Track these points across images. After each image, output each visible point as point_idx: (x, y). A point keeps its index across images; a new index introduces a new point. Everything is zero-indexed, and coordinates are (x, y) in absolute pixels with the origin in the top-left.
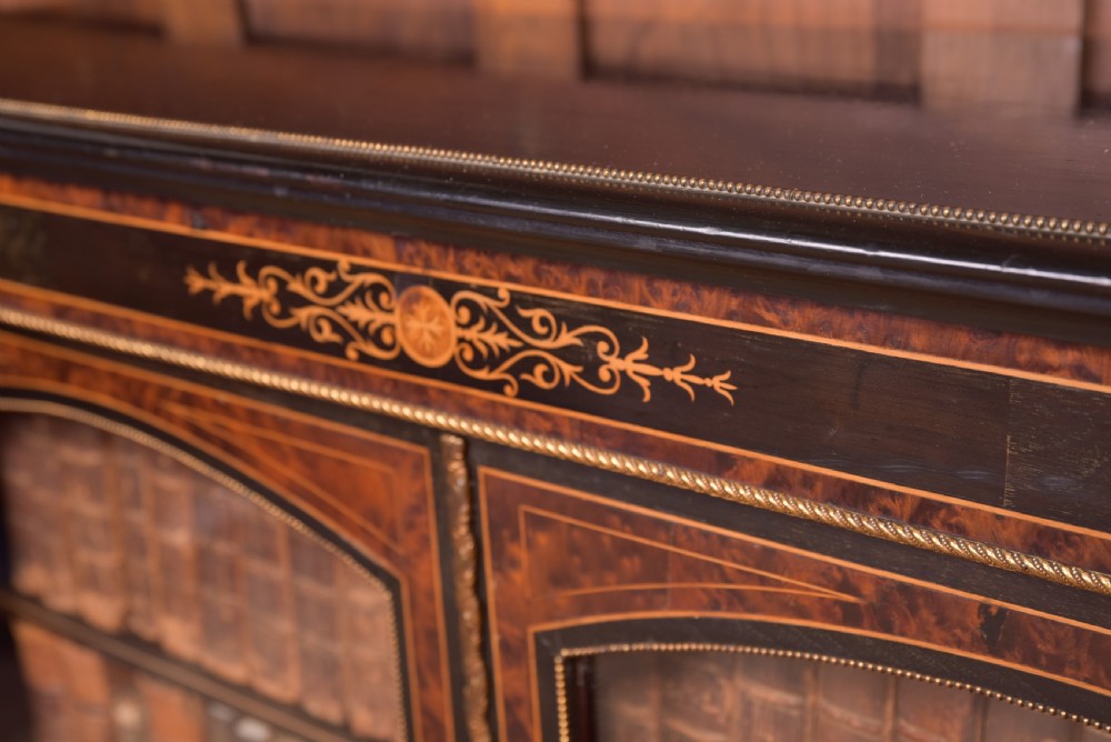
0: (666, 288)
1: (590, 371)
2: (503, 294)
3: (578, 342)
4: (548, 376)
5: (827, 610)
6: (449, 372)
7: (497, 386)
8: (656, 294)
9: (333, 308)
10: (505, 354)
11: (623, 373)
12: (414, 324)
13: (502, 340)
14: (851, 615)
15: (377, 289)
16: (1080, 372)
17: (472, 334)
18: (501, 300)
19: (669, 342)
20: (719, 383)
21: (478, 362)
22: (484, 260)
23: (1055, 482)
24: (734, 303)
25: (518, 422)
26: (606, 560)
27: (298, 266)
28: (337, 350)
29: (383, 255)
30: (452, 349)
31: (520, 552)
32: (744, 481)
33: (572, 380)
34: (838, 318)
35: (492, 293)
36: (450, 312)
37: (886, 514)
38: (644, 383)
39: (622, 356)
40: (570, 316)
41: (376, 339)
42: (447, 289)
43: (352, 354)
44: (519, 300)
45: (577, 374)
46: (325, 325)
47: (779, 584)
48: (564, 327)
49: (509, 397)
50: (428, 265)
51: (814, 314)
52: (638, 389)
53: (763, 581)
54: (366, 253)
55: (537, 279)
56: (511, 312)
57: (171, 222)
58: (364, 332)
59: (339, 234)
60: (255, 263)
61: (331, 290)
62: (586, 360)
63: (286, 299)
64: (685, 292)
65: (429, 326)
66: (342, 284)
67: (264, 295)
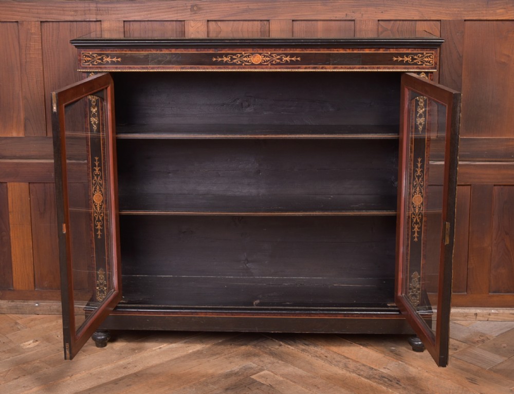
0: (292, 49)
1: (282, 61)
3: (280, 57)
4: (275, 62)
6: (260, 64)
7: (268, 65)
9: (241, 59)
10: (269, 60)
11: (286, 60)
12: (255, 59)
13: (269, 59)
15: (249, 56)
16: (337, 51)
17: (264, 59)
19: (292, 55)
20: (299, 59)
21: (265, 62)
22: (267, 49)
24: (301, 50)
25: (271, 69)
27: (235, 54)
28: (241, 65)
29: (250, 51)
30: (261, 61)
32: (302, 69)
33: (279, 62)
34: (313, 49)
35: (268, 53)
36: (261, 56)
37: (318, 69)
39: (286, 58)
40: (279, 54)
41: (248, 62)
42: (260, 54)
43: (243, 65)
44: (271, 54)
46: (239, 62)
48: (278, 56)
50: (258, 51)
51: (310, 50)
52: (288, 61)
54: (247, 51)
55: (275, 51)
56: (270, 55)
57: (211, 51)
58: (246, 61)
59: (243, 49)
60: (226, 55)
61: (241, 57)
62: (281, 59)
63: (232, 59)
64: (295, 49)
65: (257, 59)
66: (243, 56)
67: (228, 59)
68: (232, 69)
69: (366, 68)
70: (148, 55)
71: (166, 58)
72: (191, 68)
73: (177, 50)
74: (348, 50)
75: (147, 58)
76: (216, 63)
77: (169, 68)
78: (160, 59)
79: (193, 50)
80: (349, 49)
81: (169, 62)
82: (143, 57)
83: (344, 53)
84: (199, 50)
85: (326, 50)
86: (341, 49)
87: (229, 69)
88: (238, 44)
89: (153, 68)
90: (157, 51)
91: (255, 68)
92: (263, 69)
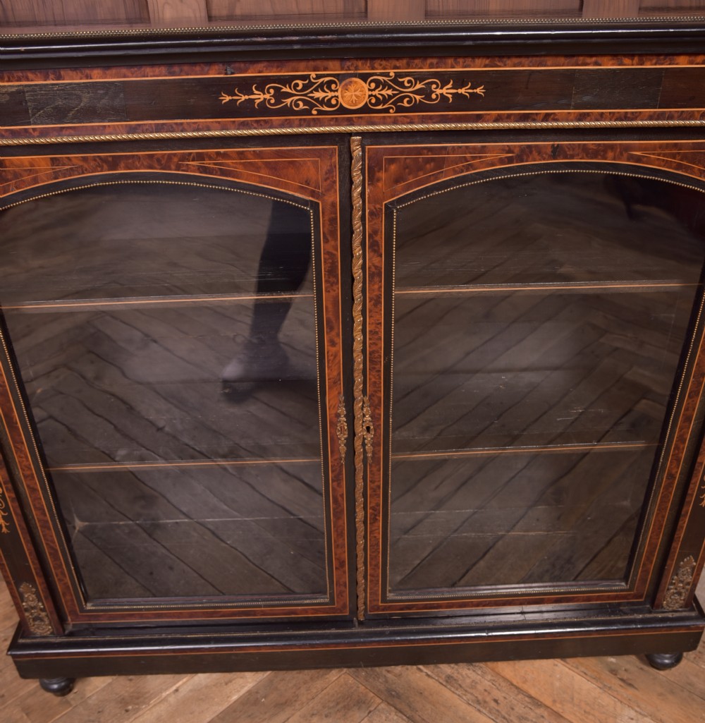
0: (461, 60)
1: (428, 97)
2: (392, 74)
3: (424, 86)
4: (409, 102)
5: (502, 161)
6: (365, 109)
7: (387, 111)
8: (457, 63)
9: (305, 95)
10: (390, 97)
11: (442, 94)
12: (347, 94)
13: (390, 92)
14: (510, 160)
15: (329, 83)
16: (596, 64)
17: (376, 92)
18: (391, 77)
19: (460, 80)
20: (479, 91)
21: (378, 102)
22: (384, 63)
23: (586, 99)
24: (487, 62)
25: (395, 122)
26: (418, 167)
27: (287, 81)
28: (308, 112)
29: (334, 68)
30: (367, 99)
31: (382, 175)
32: (487, 121)
33: (420, 101)
34: (523, 60)
35: (387, 75)
36: (366, 86)
37: (534, 120)
38: (450, 96)
39: (442, 88)
40: (420, 78)
41: (329, 104)
42: (364, 77)
43: (314, 112)
44: (398, 75)
45: (422, 98)
46: (301, 103)
47: (486, 157)
48: (418, 82)
49: (392, 113)
50: (356, 68)
51: (516, 60)
52: (448, 98)
53: (480, 157)
54: (325, 69)
55: (408, 66)
56: (395, 81)
57: (214, 74)
58: (322, 102)
59: (312, 63)
60: (262, 84)
61: (305, 87)
62: (426, 93)
63: (280, 96)
64: (469, 61)
65: (355, 93)
66: (311, 84)
67: (267, 96)
68: (282, 126)
69: (671, 117)
70: (20, 92)
71: (79, 98)
72: (159, 129)
73: (108, 72)
74: (626, 60)
75: (21, 103)
76: (232, 111)
77: (94, 131)
78: (60, 103)
79: (157, 70)
80: (632, 56)
81: (90, 113)
82: (7, 98)
83: (614, 70)
84: (177, 69)
85: (562, 60)
86: (605, 59)
87: (271, 127)
88: (296, 47)
89: (44, 133)
90: (46, 78)
91: (350, 122)
92: (373, 124)
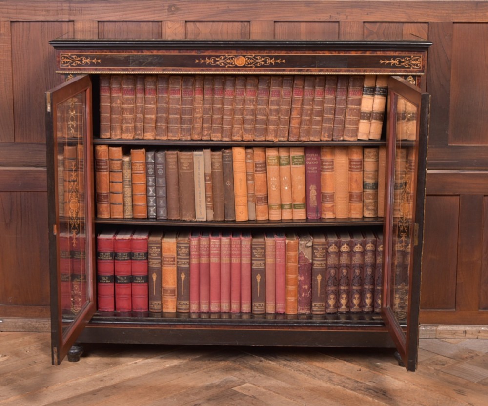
0: (277, 51)
1: (266, 63)
2: (253, 55)
3: (264, 59)
4: (259, 64)
6: (244, 66)
7: (252, 67)
9: (224, 61)
10: (253, 63)
11: (271, 62)
12: (238, 61)
13: (253, 61)
15: (232, 58)
17: (248, 61)
19: (277, 58)
20: (283, 61)
21: (249, 64)
22: (251, 52)
23: (321, 65)
24: (286, 52)
25: (255, 71)
27: (218, 56)
28: (225, 67)
29: (234, 53)
30: (245, 63)
32: (287, 72)
33: (263, 64)
34: (298, 52)
36: (244, 59)
37: (303, 72)
38: (273, 63)
39: (270, 60)
41: (232, 64)
42: (244, 56)
43: (227, 67)
44: (255, 56)
46: (222, 64)
48: (262, 58)
49: (253, 68)
50: (242, 53)
51: (295, 52)
54: (231, 53)
55: (259, 53)
56: (254, 57)
57: (194, 53)
58: (229, 64)
59: (227, 51)
60: (209, 57)
61: (224, 59)
62: (265, 61)
63: (215, 61)
64: (279, 52)
65: (241, 61)
66: (226, 58)
67: (211, 61)
68: (215, 71)
69: (352, 71)
70: (128, 57)
71: (148, 59)
72: (173, 70)
73: (159, 51)
74: (334, 52)
75: (128, 60)
76: (199, 65)
77: (150, 70)
78: (141, 60)
79: (175, 51)
80: (335, 51)
81: (151, 64)
82: (124, 58)
83: (330, 56)
84: (181, 51)
85: (311, 52)
86: (326, 52)
87: (212, 71)
88: (222, 45)
89: (133, 70)
90: (138, 52)
91: (239, 71)
92: (247, 71)
